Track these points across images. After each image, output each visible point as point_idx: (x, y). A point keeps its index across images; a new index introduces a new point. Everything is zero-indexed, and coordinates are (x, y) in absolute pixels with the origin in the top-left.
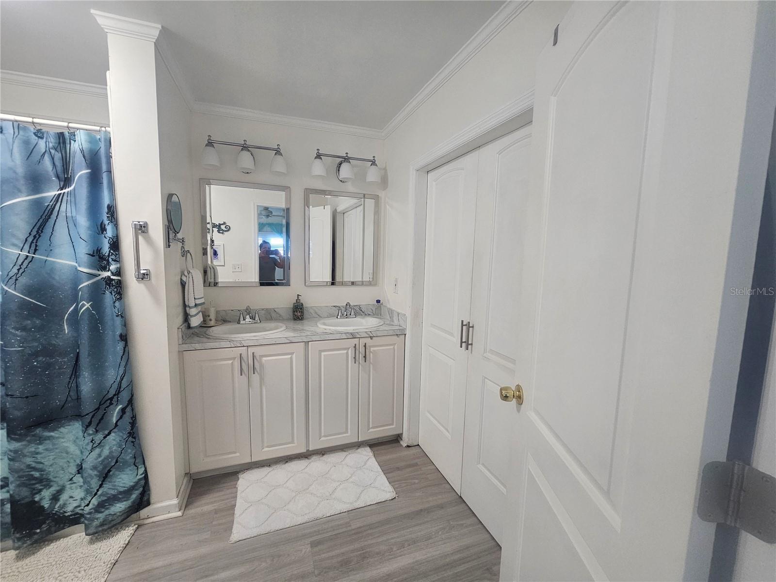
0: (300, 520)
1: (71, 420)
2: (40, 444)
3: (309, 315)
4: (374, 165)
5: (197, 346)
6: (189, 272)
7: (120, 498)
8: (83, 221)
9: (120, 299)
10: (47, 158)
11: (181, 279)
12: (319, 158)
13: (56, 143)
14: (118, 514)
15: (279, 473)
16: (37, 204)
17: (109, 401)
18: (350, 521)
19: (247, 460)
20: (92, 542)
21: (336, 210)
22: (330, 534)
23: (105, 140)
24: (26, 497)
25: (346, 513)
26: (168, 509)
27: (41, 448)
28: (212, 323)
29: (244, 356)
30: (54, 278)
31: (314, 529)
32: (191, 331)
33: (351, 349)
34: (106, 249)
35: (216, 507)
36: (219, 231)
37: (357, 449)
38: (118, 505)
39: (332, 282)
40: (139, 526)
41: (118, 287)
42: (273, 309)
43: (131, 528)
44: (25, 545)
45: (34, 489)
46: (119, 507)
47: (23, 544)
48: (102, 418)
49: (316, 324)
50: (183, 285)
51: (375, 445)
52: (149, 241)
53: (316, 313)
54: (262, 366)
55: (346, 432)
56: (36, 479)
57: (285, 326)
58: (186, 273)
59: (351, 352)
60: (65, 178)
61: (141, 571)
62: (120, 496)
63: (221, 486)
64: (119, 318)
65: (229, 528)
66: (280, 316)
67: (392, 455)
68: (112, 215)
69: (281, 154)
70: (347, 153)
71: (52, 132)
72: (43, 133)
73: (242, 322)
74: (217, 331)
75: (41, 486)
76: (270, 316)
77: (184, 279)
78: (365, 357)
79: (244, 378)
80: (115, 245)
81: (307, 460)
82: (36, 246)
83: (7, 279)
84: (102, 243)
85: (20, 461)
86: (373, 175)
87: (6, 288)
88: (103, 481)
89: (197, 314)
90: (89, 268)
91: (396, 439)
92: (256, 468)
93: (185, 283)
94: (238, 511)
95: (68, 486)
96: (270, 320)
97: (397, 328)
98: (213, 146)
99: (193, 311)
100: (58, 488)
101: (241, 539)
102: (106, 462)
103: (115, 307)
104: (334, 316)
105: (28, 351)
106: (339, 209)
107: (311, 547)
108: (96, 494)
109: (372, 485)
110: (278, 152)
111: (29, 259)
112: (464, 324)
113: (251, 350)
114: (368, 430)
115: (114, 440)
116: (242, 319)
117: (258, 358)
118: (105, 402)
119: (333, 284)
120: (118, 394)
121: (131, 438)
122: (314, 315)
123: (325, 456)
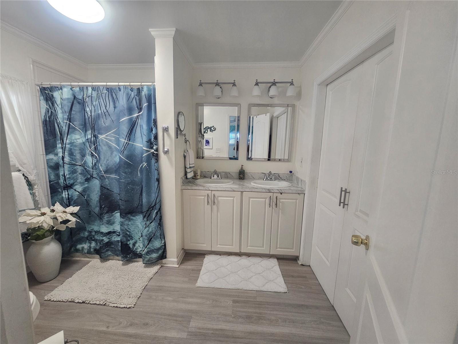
0: (230, 287)
1: (139, 214)
2: (130, 221)
3: (248, 177)
4: (292, 85)
5: (189, 188)
6: (187, 151)
7: (155, 252)
8: (145, 127)
9: (157, 162)
10: (134, 100)
11: (184, 154)
12: (257, 85)
13: (137, 93)
14: (154, 258)
15: (224, 260)
16: (130, 120)
17: (152, 208)
18: (257, 296)
19: (209, 249)
20: (145, 267)
21: (273, 116)
22: (244, 299)
23: (153, 89)
24: (125, 242)
25: (255, 291)
26: (173, 262)
27: (130, 223)
28: (199, 177)
29: (210, 195)
30: (135, 152)
31: (236, 294)
32: (188, 180)
33: (268, 199)
34: (153, 139)
35: (193, 268)
36: (210, 131)
37: (269, 258)
38: (154, 254)
39: (268, 159)
40: (162, 266)
41: (156, 156)
42: (229, 172)
43: (159, 266)
44: (124, 260)
45: (127, 239)
46: (154, 255)
47: (124, 259)
48: (149, 215)
49: (250, 183)
50: (185, 157)
51: (280, 259)
52: (169, 135)
53: (252, 176)
54: (218, 202)
55: (263, 247)
56: (128, 235)
57: (233, 182)
58: (186, 152)
59: (267, 201)
60: (140, 108)
61: (159, 285)
62: (155, 251)
63: (197, 258)
64: (156, 171)
65: (196, 280)
66: (232, 176)
67: (291, 267)
68: (155, 124)
69: (236, 86)
70: (274, 80)
71: (136, 88)
72: (133, 89)
73: (212, 178)
74: (200, 181)
75: (130, 238)
76: (227, 176)
77: (185, 154)
78: (276, 204)
79: (209, 206)
80: (156, 138)
81: (240, 257)
82: (130, 138)
83: (121, 152)
84: (151, 136)
85: (123, 226)
86: (291, 91)
87: (120, 156)
88: (149, 242)
89: (191, 172)
90: (147, 148)
91: (295, 259)
92: (214, 254)
93: (186, 156)
94: (202, 272)
95: (138, 241)
96: (227, 178)
97: (300, 189)
98: (202, 86)
99: (188, 170)
100: (135, 241)
101: (200, 286)
102: (150, 234)
103: (155, 166)
104: (263, 179)
105: (126, 182)
106: (275, 115)
107: (233, 302)
108: (146, 247)
109: (274, 281)
110: (234, 84)
111: (128, 143)
112: (343, 190)
113: (213, 193)
114: (276, 249)
115: (153, 225)
116: (212, 176)
117: (216, 197)
118: (151, 208)
119: (269, 160)
120: (155, 205)
121: (159, 226)
122: (251, 177)
123: (250, 258)
